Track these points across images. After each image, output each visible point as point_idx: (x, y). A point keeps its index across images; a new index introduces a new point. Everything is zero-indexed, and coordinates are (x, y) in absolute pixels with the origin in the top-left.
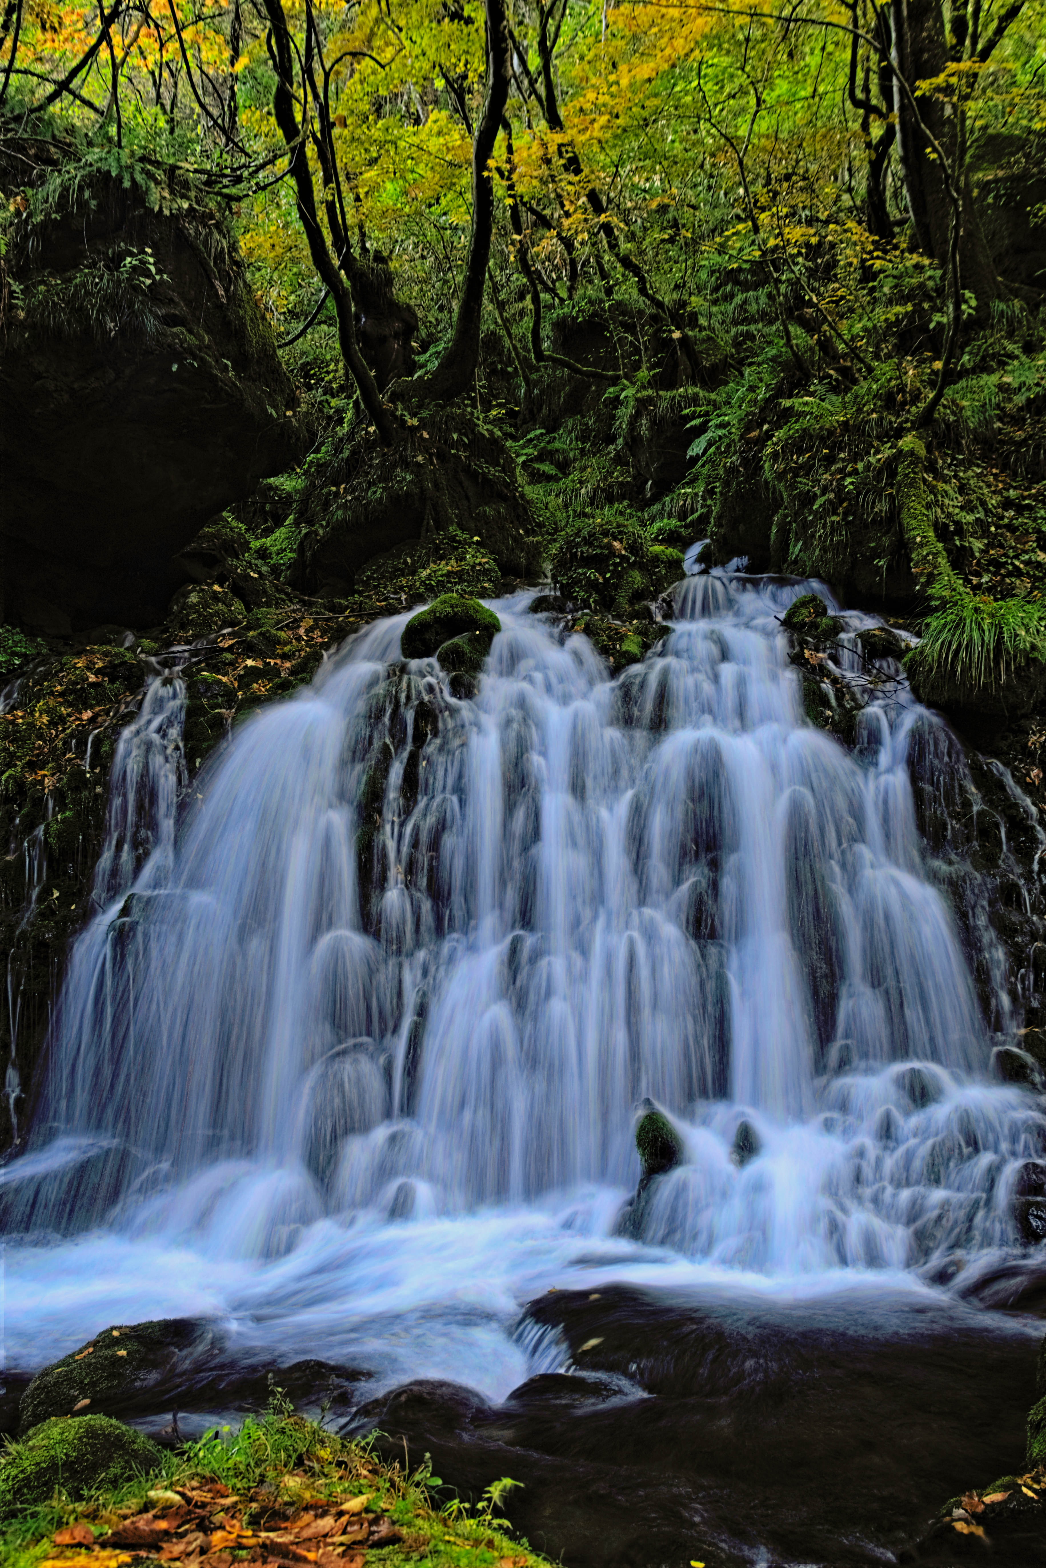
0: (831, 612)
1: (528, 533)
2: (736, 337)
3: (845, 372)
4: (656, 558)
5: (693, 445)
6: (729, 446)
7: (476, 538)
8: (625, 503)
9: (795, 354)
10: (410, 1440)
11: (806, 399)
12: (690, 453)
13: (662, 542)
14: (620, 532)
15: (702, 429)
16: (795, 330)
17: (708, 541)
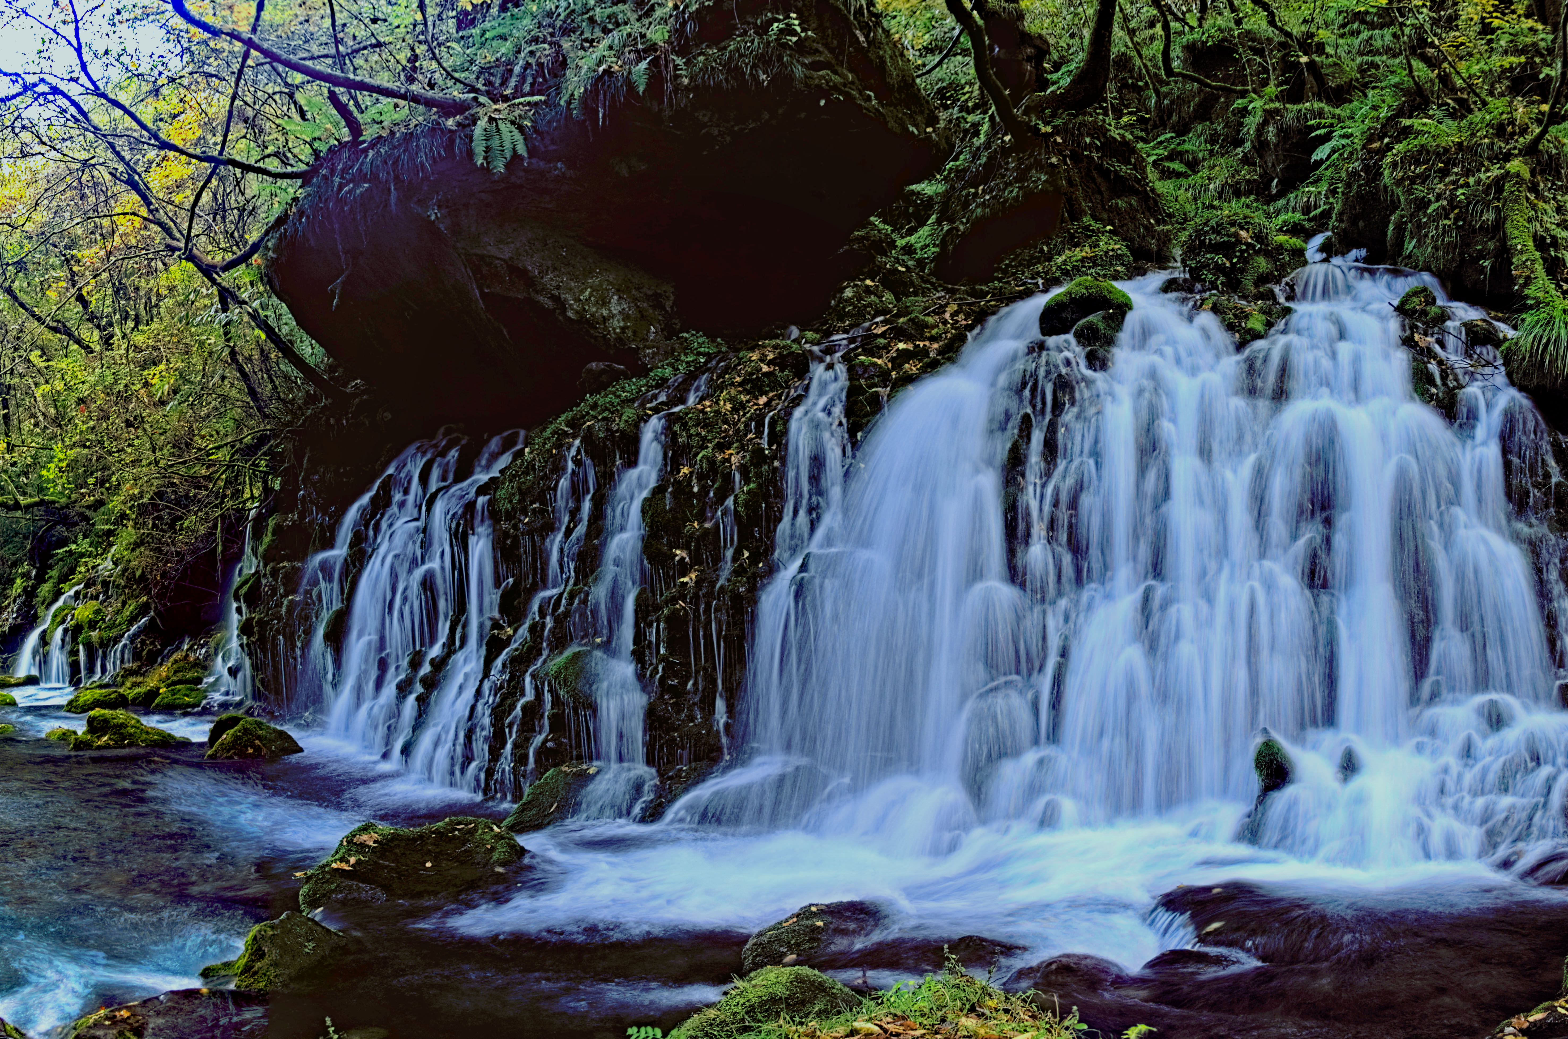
0: (1439, 302)
1: (1158, 223)
2: (1361, 65)
3: (1462, 103)
4: (1280, 247)
5: (1318, 151)
6: (1351, 153)
7: (1109, 228)
8: (1252, 197)
9: (1415, 83)
10: (1060, 997)
11: (1425, 120)
12: (1315, 157)
13: (1286, 233)
14: (1247, 223)
15: (1327, 138)
16: (1416, 64)
17: (1329, 233)
